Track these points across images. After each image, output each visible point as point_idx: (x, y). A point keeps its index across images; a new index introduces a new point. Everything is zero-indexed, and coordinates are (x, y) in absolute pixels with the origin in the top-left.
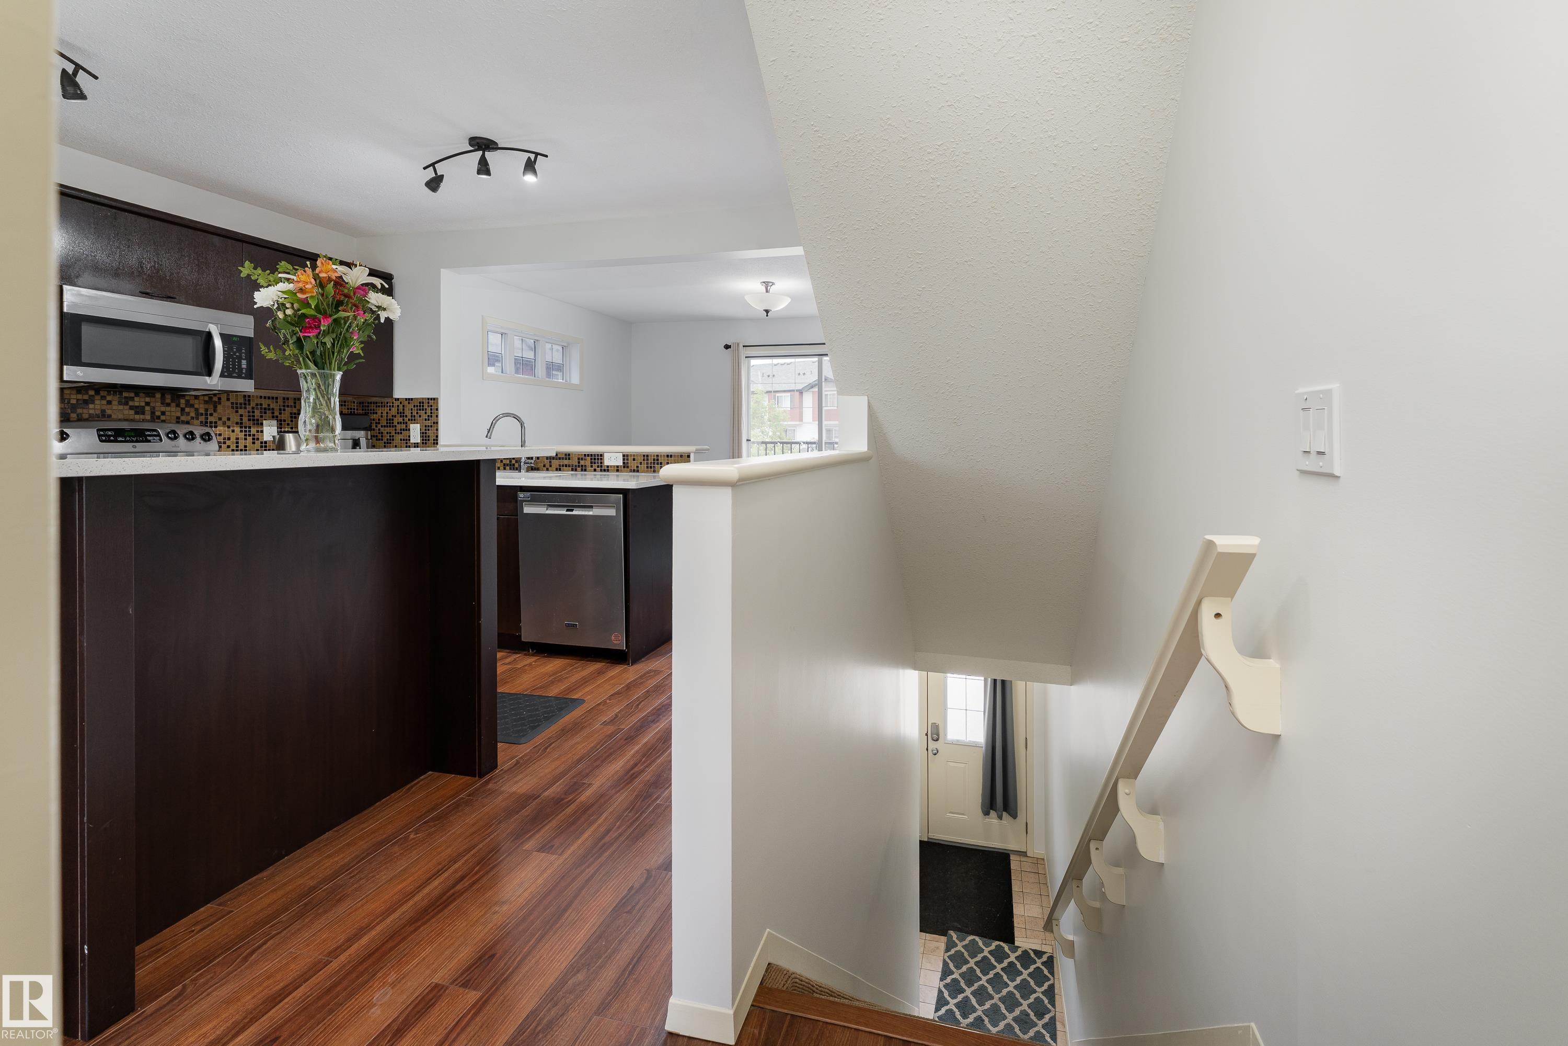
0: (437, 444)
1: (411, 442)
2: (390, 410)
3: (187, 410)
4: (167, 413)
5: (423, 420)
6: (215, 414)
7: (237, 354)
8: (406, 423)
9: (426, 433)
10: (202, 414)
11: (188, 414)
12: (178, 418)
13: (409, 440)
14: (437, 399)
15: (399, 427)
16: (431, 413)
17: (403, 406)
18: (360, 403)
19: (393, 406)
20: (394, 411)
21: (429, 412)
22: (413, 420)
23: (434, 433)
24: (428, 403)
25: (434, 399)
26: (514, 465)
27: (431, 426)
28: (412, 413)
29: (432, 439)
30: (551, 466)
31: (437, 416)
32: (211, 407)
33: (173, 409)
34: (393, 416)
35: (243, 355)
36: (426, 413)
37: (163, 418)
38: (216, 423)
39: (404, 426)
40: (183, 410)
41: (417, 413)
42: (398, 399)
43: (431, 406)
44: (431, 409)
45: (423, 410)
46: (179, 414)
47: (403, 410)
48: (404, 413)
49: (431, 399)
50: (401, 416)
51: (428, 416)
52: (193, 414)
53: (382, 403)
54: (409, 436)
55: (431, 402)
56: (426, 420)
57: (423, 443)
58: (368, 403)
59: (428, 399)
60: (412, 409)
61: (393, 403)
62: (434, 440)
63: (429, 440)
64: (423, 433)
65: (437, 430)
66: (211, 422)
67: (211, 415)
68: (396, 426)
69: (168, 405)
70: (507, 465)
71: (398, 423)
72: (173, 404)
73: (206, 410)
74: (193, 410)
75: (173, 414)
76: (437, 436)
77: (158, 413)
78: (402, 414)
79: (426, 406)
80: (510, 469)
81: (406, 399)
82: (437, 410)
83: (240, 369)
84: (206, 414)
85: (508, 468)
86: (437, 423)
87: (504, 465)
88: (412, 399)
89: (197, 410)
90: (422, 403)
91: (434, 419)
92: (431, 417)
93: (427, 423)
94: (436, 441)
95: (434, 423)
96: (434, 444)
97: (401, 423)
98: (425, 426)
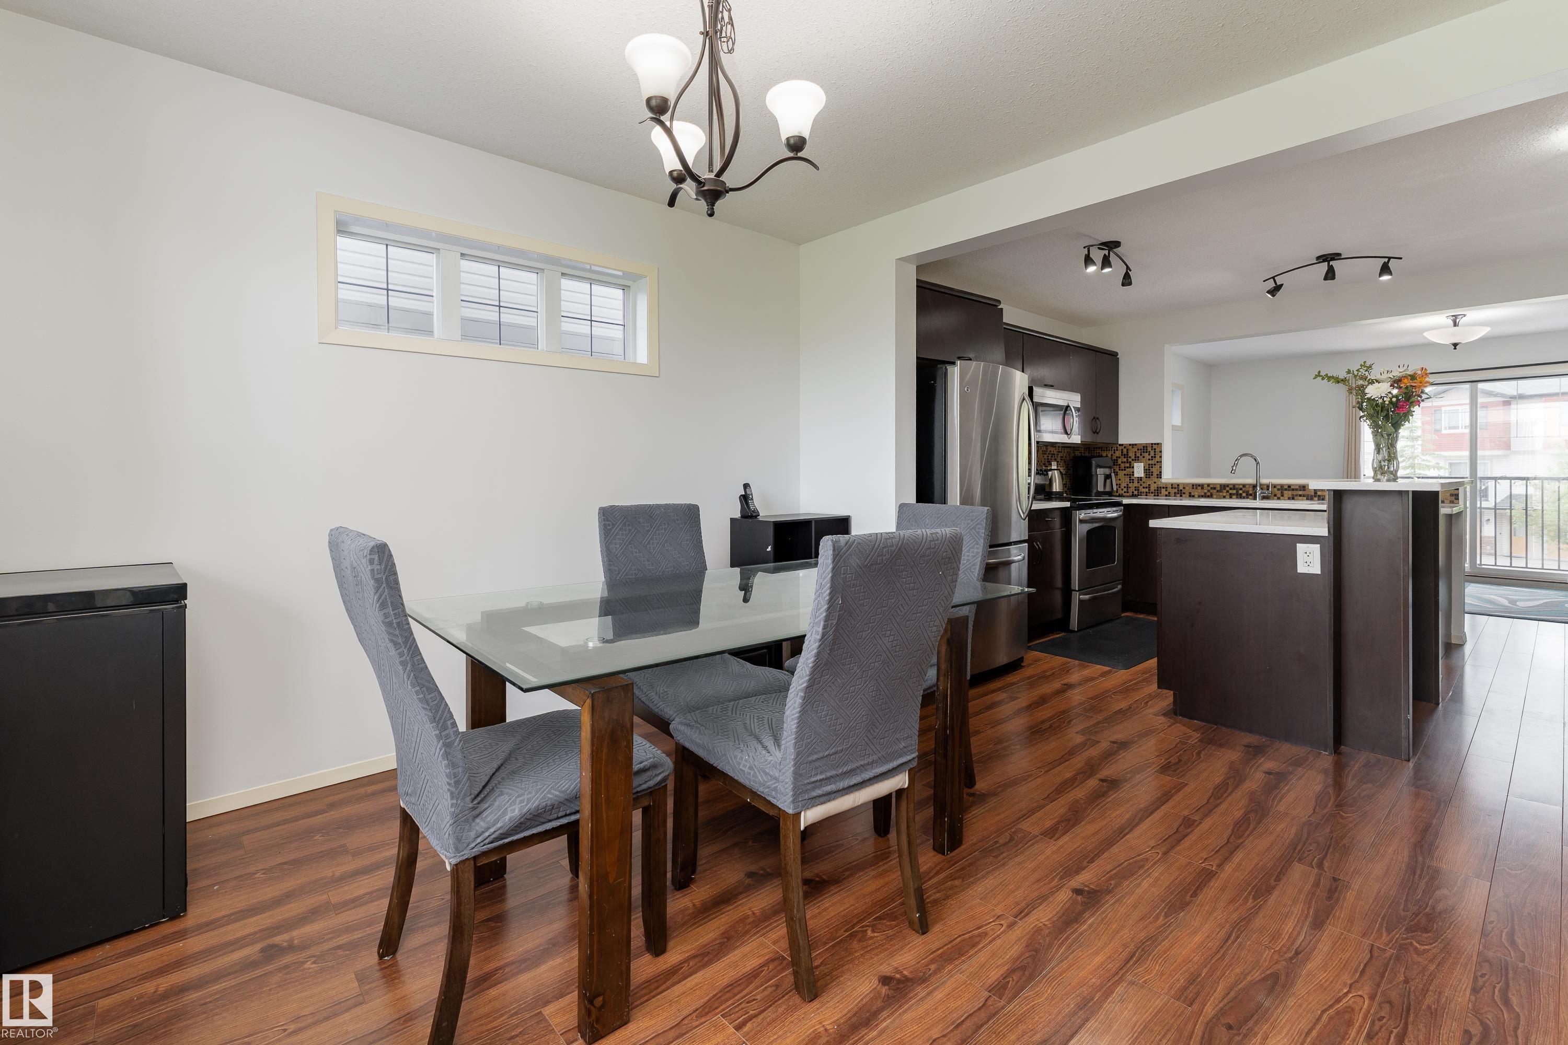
0: (1161, 478)
1: (1135, 476)
2: (1114, 453)
5: (1146, 459)
8: (1130, 462)
9: (1149, 470)
13: (1133, 475)
14: (1161, 443)
15: (1123, 465)
16: (1155, 454)
17: (1127, 450)
18: (1087, 448)
19: (1117, 450)
20: (1118, 454)
21: (1152, 454)
22: (1137, 459)
23: (1157, 470)
24: (1152, 447)
25: (1158, 444)
26: (1241, 494)
27: (1155, 465)
28: (1135, 455)
29: (1155, 474)
30: (1282, 496)
31: (1161, 457)
34: (1117, 457)
36: (1149, 455)
39: (1128, 465)
41: (1141, 455)
42: (1122, 445)
43: (1155, 449)
44: (1155, 452)
45: (1146, 452)
47: (1127, 452)
48: (1127, 455)
49: (1155, 444)
50: (1125, 458)
51: (1152, 457)
53: (1107, 448)
54: (1133, 472)
55: (1155, 447)
56: (1149, 460)
57: (1146, 477)
58: (1094, 448)
59: (1152, 444)
60: (1136, 452)
61: (1117, 447)
62: (1157, 475)
63: (1152, 475)
64: (1146, 470)
65: (1161, 467)
68: (1120, 465)
70: (1234, 494)
71: (1122, 462)
76: (1161, 472)
78: (1126, 456)
79: (1149, 449)
80: (1237, 498)
81: (1130, 445)
82: (1161, 452)
85: (1234, 497)
86: (1161, 462)
87: (1231, 494)
88: (1136, 445)
90: (1147, 447)
91: (1158, 459)
92: (1155, 457)
93: (1150, 462)
94: (1159, 476)
95: (1158, 462)
96: (1157, 478)
97: (1125, 462)
98: (1149, 465)
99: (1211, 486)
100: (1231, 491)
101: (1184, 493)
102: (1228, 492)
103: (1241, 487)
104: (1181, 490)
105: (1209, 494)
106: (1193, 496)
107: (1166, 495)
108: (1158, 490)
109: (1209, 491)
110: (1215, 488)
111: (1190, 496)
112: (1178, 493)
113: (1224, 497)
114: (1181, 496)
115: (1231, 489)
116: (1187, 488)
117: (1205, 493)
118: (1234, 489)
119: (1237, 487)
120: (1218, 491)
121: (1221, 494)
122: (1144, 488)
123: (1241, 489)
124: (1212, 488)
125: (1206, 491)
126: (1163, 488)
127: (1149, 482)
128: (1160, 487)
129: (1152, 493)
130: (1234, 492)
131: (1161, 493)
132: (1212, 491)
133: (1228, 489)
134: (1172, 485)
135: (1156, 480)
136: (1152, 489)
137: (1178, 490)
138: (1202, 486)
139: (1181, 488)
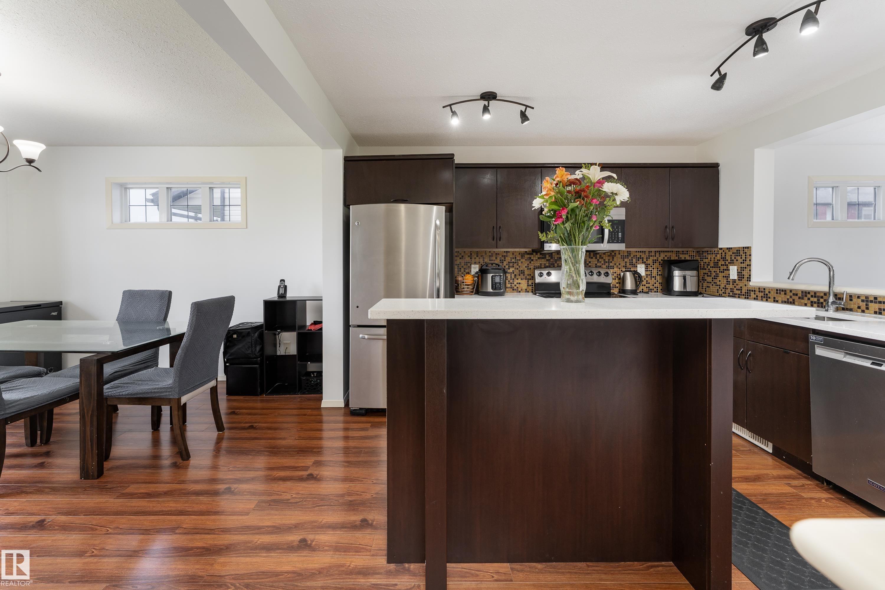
0: (750, 281)
1: (731, 278)
2: (716, 256)
3: (600, 260)
4: (592, 262)
5: (739, 263)
6: (613, 262)
7: (617, 230)
8: (727, 265)
9: (741, 273)
10: (607, 262)
11: (601, 262)
12: (596, 264)
13: (729, 277)
14: (751, 247)
15: (722, 268)
16: (746, 258)
17: (725, 253)
18: (697, 252)
19: (718, 253)
20: (719, 257)
21: (744, 257)
22: (732, 263)
23: (748, 272)
24: (743, 250)
25: (748, 248)
26: (822, 303)
27: (746, 268)
28: (731, 258)
29: (746, 277)
31: (750, 260)
32: (611, 258)
33: (594, 260)
34: (718, 260)
35: (620, 230)
36: (741, 258)
37: (590, 264)
38: (613, 266)
39: (725, 267)
40: (598, 260)
41: (735, 258)
42: (722, 249)
43: (746, 253)
44: (746, 255)
45: (739, 256)
46: (596, 262)
47: (725, 256)
48: (725, 258)
49: (746, 248)
50: (723, 261)
51: (743, 260)
52: (603, 262)
53: (711, 251)
54: (729, 275)
55: (746, 250)
56: (741, 263)
57: (739, 280)
58: (702, 252)
59: (744, 248)
60: (731, 255)
61: (718, 251)
62: (747, 278)
63: (743, 278)
64: (739, 273)
65: (750, 270)
66: (611, 266)
67: (611, 262)
68: (720, 267)
69: (592, 258)
70: (815, 303)
71: (721, 265)
72: (594, 258)
73: (609, 260)
74: (603, 260)
75: (594, 262)
76: (750, 275)
77: (588, 262)
78: (724, 259)
79: (741, 253)
80: (818, 306)
81: (727, 248)
82: (750, 255)
83: (618, 238)
84: (609, 262)
85: (815, 305)
86: (750, 265)
87: (812, 302)
88: (731, 248)
89: (604, 260)
90: (739, 251)
91: (748, 262)
92: (746, 260)
93: (743, 265)
94: (749, 279)
95: (748, 265)
96: (747, 280)
97: (723, 265)
98: (741, 268)
99: (793, 292)
100: (812, 299)
101: (769, 298)
102: (809, 299)
103: (822, 295)
104: (767, 294)
105: (791, 300)
106: (777, 301)
107: (755, 299)
108: (748, 293)
109: (791, 297)
110: (797, 295)
111: (774, 301)
112: (764, 297)
113: (806, 305)
114: (767, 300)
115: (812, 296)
116: (772, 293)
117: (788, 299)
118: (815, 297)
119: (817, 294)
120: (799, 298)
121: (802, 301)
122: (737, 289)
123: (822, 297)
124: (794, 294)
125: (789, 297)
126: (752, 291)
127: (741, 284)
128: (750, 290)
129: (743, 295)
130: (815, 300)
131: (750, 296)
132: (794, 297)
133: (809, 296)
134: (759, 289)
135: (746, 283)
136: (743, 291)
137: (764, 294)
138: (785, 291)
139: (767, 292)
